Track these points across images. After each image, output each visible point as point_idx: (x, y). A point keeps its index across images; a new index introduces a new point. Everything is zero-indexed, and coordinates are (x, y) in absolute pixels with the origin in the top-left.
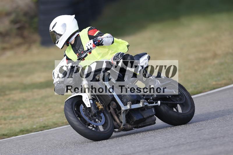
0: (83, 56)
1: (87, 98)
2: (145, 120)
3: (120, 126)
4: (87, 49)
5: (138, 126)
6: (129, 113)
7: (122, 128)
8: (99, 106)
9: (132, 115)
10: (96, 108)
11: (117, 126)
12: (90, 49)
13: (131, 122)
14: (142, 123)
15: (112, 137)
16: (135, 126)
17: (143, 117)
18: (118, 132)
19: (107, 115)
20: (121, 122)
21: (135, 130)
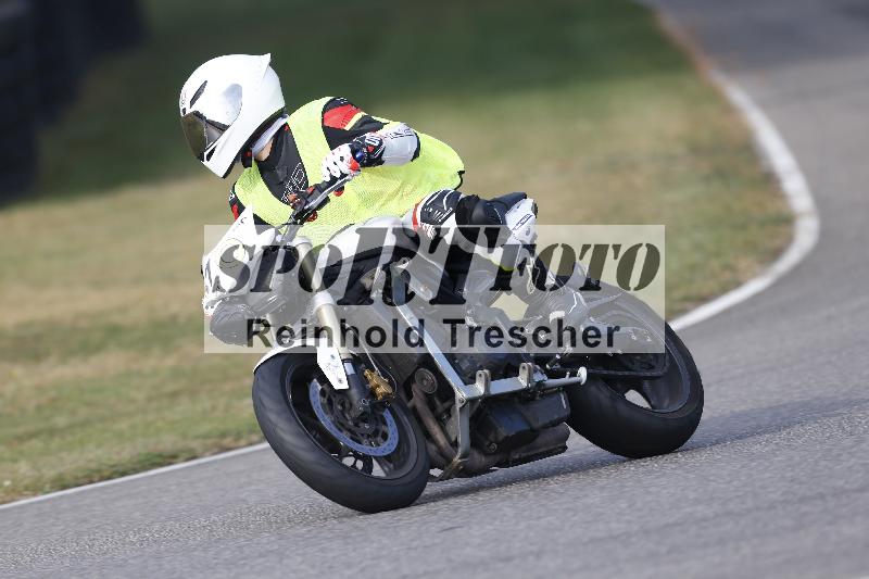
0: (313, 203)
1: (332, 357)
2: (535, 437)
3: (449, 460)
4: (328, 179)
5: (511, 460)
6: (479, 411)
7: (457, 467)
8: (378, 386)
9: (491, 418)
10: (368, 393)
11: (439, 457)
12: (340, 178)
13: (487, 443)
14: (524, 448)
15: (424, 498)
16: (498, 458)
17: (530, 425)
18: (441, 479)
19: (405, 419)
20: (455, 444)
21: (501, 472)
